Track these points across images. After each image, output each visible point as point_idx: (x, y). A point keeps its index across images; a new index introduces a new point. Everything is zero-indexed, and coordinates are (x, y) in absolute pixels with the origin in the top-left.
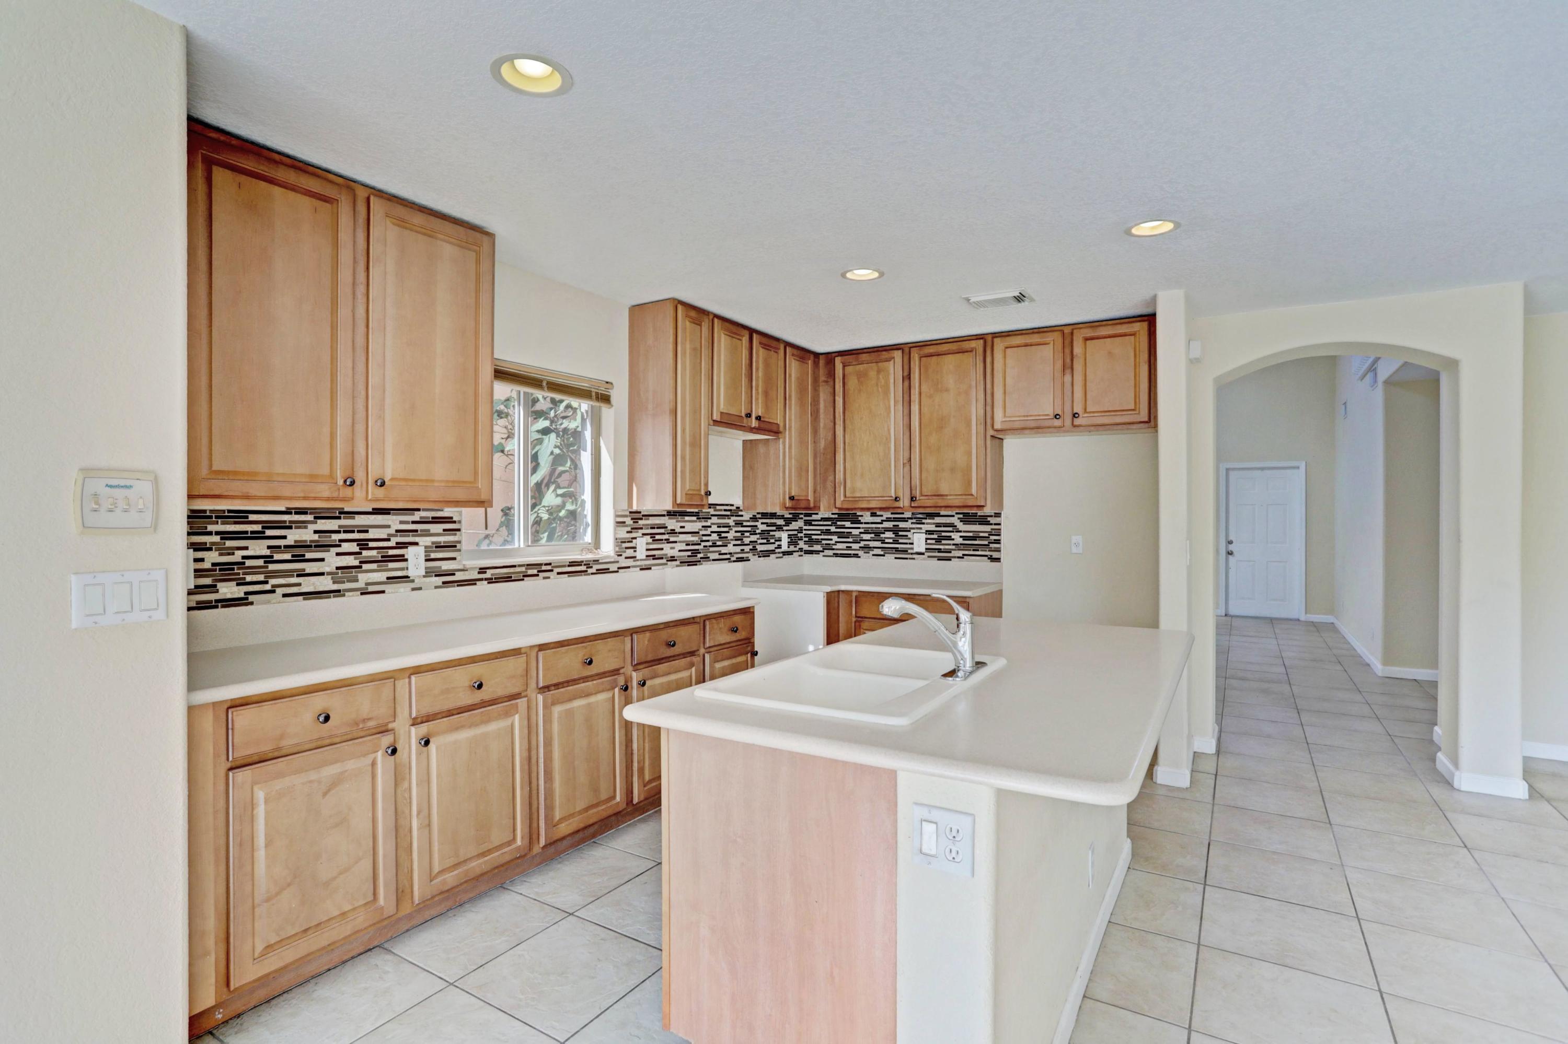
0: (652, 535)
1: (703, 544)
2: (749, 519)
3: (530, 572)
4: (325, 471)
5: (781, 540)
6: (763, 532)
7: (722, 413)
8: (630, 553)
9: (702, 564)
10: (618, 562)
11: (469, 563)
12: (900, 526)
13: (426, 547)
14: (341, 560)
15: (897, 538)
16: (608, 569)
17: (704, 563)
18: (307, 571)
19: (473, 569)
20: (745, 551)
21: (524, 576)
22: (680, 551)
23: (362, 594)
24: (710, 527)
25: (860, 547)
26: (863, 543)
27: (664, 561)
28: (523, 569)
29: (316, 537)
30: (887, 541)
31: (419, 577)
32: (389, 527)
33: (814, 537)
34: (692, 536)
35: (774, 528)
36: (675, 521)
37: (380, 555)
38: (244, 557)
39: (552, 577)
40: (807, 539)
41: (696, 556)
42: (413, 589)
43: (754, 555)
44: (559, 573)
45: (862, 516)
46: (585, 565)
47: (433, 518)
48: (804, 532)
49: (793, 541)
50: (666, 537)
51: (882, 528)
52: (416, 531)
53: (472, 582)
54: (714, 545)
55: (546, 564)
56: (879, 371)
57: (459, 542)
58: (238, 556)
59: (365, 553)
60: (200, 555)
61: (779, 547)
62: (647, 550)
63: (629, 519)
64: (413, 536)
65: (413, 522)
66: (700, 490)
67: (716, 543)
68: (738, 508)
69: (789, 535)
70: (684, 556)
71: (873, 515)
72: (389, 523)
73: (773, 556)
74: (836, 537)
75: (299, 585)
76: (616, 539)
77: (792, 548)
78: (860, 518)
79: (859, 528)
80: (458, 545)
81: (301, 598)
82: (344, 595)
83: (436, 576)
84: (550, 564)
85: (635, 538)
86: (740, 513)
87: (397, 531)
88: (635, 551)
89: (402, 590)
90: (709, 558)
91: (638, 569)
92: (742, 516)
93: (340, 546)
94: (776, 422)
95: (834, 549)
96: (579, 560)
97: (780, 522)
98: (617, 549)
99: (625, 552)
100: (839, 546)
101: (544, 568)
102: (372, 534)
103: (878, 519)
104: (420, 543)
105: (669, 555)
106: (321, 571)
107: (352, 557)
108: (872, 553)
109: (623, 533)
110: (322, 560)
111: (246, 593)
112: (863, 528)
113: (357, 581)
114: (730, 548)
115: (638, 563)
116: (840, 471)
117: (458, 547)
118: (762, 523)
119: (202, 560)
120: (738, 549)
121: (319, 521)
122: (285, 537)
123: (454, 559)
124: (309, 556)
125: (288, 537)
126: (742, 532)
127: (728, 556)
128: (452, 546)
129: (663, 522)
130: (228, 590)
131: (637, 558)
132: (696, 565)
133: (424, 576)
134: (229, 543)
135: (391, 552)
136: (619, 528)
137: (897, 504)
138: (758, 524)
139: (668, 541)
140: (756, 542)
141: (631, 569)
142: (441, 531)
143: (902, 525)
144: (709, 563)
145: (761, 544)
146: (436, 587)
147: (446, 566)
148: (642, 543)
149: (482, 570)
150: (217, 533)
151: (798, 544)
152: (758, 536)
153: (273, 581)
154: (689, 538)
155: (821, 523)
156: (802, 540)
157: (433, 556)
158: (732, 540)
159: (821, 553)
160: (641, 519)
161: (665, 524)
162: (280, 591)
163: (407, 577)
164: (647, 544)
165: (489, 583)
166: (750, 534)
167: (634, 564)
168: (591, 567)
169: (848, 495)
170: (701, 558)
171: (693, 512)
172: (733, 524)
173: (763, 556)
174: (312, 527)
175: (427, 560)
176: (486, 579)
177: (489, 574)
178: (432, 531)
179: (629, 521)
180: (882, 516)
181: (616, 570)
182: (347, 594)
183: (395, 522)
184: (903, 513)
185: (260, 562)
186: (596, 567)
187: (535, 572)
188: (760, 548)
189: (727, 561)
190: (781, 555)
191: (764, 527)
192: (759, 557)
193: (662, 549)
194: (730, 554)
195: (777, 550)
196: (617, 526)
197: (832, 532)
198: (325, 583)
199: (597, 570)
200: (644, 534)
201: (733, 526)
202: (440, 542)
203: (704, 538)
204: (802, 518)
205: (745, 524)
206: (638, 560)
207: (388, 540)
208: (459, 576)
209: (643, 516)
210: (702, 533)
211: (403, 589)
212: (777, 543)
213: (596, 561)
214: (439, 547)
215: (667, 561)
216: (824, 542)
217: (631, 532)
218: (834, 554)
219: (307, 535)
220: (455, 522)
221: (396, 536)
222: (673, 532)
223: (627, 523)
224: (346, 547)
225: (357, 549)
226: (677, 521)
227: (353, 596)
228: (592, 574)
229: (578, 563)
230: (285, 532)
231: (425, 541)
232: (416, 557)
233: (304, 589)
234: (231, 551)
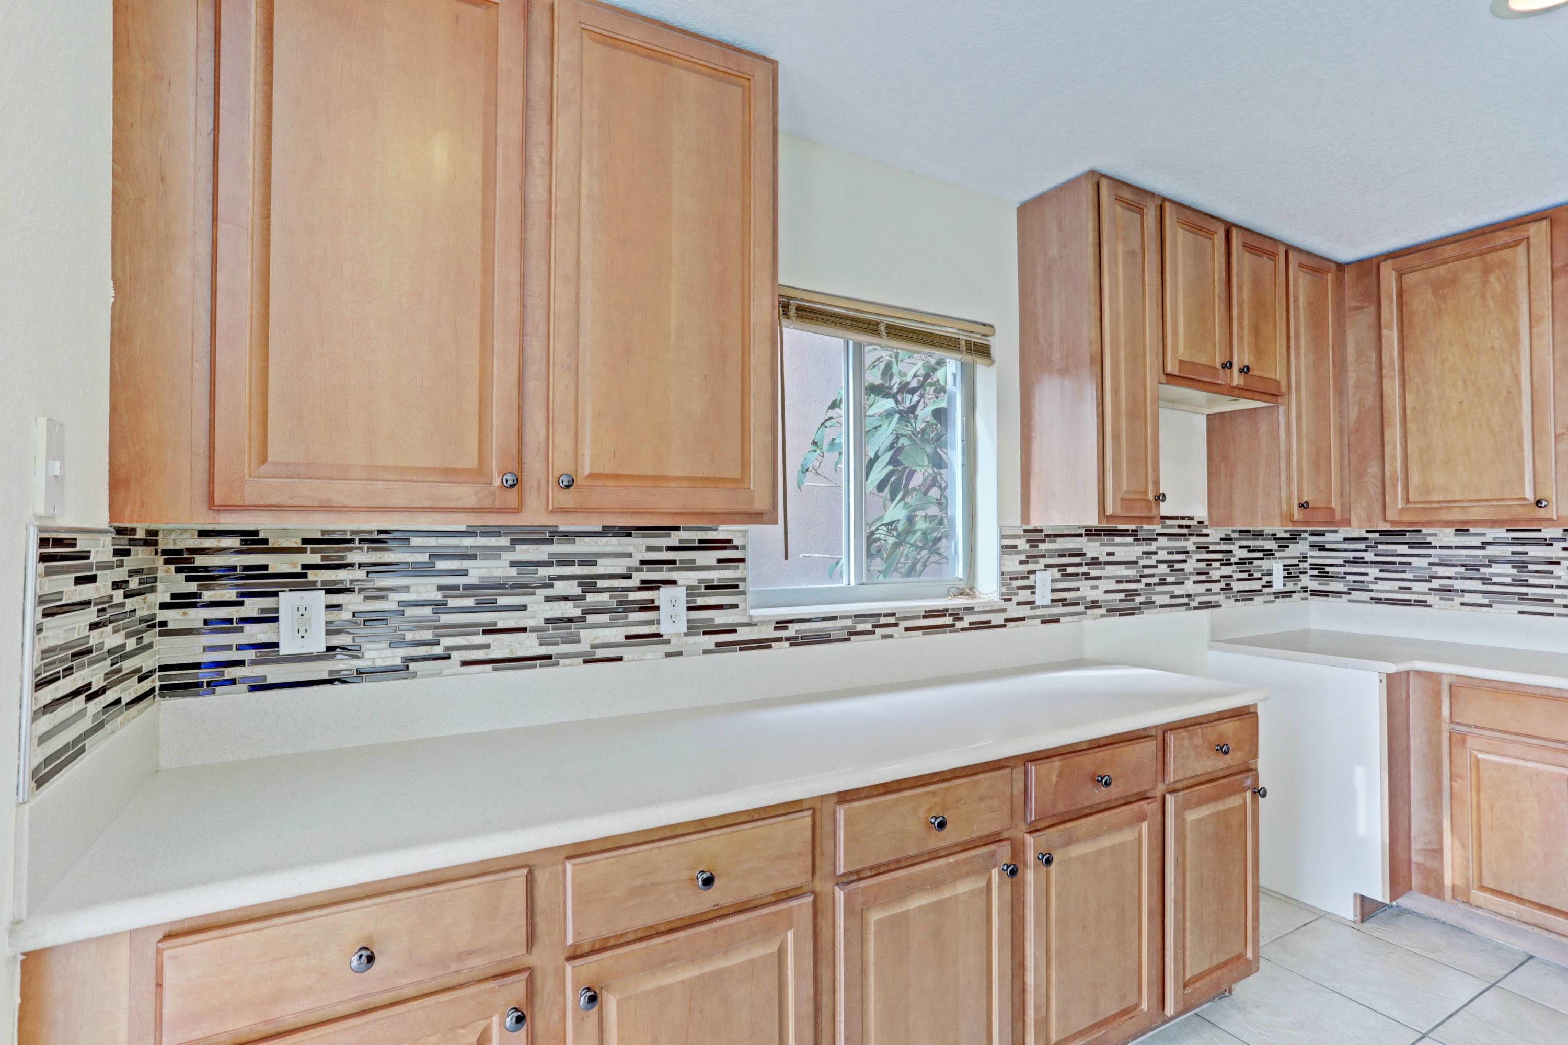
0: (1062, 567)
1: (1144, 580)
2: (1219, 540)
3: (860, 627)
4: (471, 462)
5: (1271, 574)
6: (1242, 561)
7: (1181, 362)
8: (1025, 595)
9: (1142, 613)
10: (1005, 610)
11: (757, 613)
12: (1530, 554)
13: (688, 588)
14: (552, 609)
15: (1523, 576)
16: (989, 622)
17: (1145, 611)
18: (500, 625)
19: (765, 622)
20: (1213, 591)
21: (851, 634)
22: (1106, 592)
23: (586, 662)
24: (1156, 553)
25: (1430, 589)
26: (1436, 583)
27: (1081, 608)
28: (849, 622)
29: (513, 571)
30: (1495, 580)
31: (677, 634)
32: (629, 555)
33: (1328, 569)
34: (1126, 569)
35: (1260, 555)
36: (1098, 544)
37: (615, 600)
38: (402, 604)
39: (896, 635)
40: (1316, 572)
41: (1134, 600)
42: (668, 655)
43: (1227, 598)
44: (907, 629)
45: (1435, 535)
46: (950, 615)
47: (700, 541)
48: (1310, 561)
49: (1291, 574)
50: (1084, 569)
51: (1484, 556)
52: (673, 562)
53: (764, 644)
54: (1163, 582)
55: (886, 615)
56: (1487, 271)
57: (743, 580)
58: (394, 601)
59: (590, 597)
60: (334, 599)
61: (1269, 584)
62: (1053, 591)
63: (1023, 541)
64: (670, 570)
65: (670, 549)
66: (1146, 493)
67: (1165, 579)
68: (1201, 523)
69: (1284, 566)
70: (1114, 601)
71: (1462, 531)
72: (630, 549)
73: (1258, 600)
74: (1377, 570)
75: (487, 646)
76: (1003, 574)
77: (1290, 587)
78: (1429, 539)
79: (1430, 556)
80: (741, 585)
81: (489, 667)
82: (557, 664)
83: (705, 633)
84: (893, 615)
85: (1034, 572)
86: (1205, 531)
87: (643, 562)
88: (1033, 593)
89: (650, 656)
90: (1154, 602)
91: (1039, 621)
92: (1207, 535)
93: (551, 586)
94: (1273, 377)
95: (1371, 591)
96: (942, 608)
97: (1271, 545)
98: (1004, 590)
99: (1017, 594)
100: (1382, 585)
101: (883, 620)
102: (603, 567)
103: (1477, 542)
104: (679, 582)
105: (1089, 599)
106: (521, 625)
107: (570, 604)
108: (1458, 600)
109: (1013, 564)
110: (524, 608)
111: (405, 660)
112: (1436, 556)
113: (579, 641)
114: (1189, 587)
115: (1039, 612)
116: (1394, 458)
117: (741, 588)
118: (1241, 547)
119: (338, 606)
120: (1202, 588)
121: (518, 547)
122: (465, 573)
123: (735, 606)
124: (502, 601)
125: (471, 572)
126: (1209, 562)
127: (1185, 600)
128: (732, 587)
129: (1079, 546)
130: (376, 654)
131: (1037, 604)
132: (1134, 614)
133: (686, 634)
134: (379, 582)
135: (633, 596)
136: (1006, 557)
137: (1541, 513)
138: (1234, 548)
139: (1087, 577)
140: (1231, 576)
141: (1027, 622)
142: (714, 563)
143: (1535, 552)
144: (1155, 611)
145: (1239, 580)
146: (706, 652)
147: (721, 618)
148: (1044, 580)
149: (782, 624)
150: (361, 566)
151: (1301, 580)
152: (1234, 567)
153: (446, 642)
154: (1122, 571)
155: (1345, 546)
156: (1306, 573)
157: (700, 601)
158: (1191, 574)
159: (1344, 596)
160: (1043, 541)
161: (1082, 549)
162: (457, 656)
163: (658, 635)
164: (1053, 581)
165: (791, 645)
166: (1222, 565)
167: (1032, 613)
168: (962, 619)
169: (1413, 496)
170: (1141, 603)
171: (1128, 530)
172: (1194, 548)
173: (1243, 600)
174: (508, 557)
175: (690, 609)
176: (788, 639)
177: (792, 631)
178: (699, 563)
179: (1022, 544)
180: (1484, 535)
181: (1002, 622)
182: (562, 661)
183: (638, 547)
184: (1540, 530)
185: (427, 612)
186: (968, 619)
187: (868, 626)
188: (1237, 586)
189: (1184, 608)
190: (1272, 598)
191: (1244, 554)
192: (1237, 600)
193: (1078, 589)
194: (1189, 596)
195: (1265, 590)
196: (1003, 553)
197: (1366, 563)
198: (528, 645)
199: (971, 623)
200: (1047, 566)
201: (1194, 552)
202: (713, 580)
203: (1147, 571)
204: (1306, 539)
205: (1212, 548)
206: (1038, 607)
207: (629, 577)
208: (743, 634)
209: (1046, 536)
210: (1141, 563)
211: (653, 652)
212: (1266, 579)
213: (969, 610)
214: (711, 587)
215: (1086, 608)
216: (1349, 578)
217: (1026, 562)
218: (1372, 599)
219: (500, 569)
220: (736, 548)
221: (640, 570)
222: (1095, 562)
223: (1020, 548)
224: (561, 588)
225: (578, 591)
226: (1102, 545)
227: (571, 665)
228: (963, 629)
229: (940, 613)
230: (465, 564)
231: (687, 578)
232: (673, 603)
233: (494, 654)
234: (382, 593)
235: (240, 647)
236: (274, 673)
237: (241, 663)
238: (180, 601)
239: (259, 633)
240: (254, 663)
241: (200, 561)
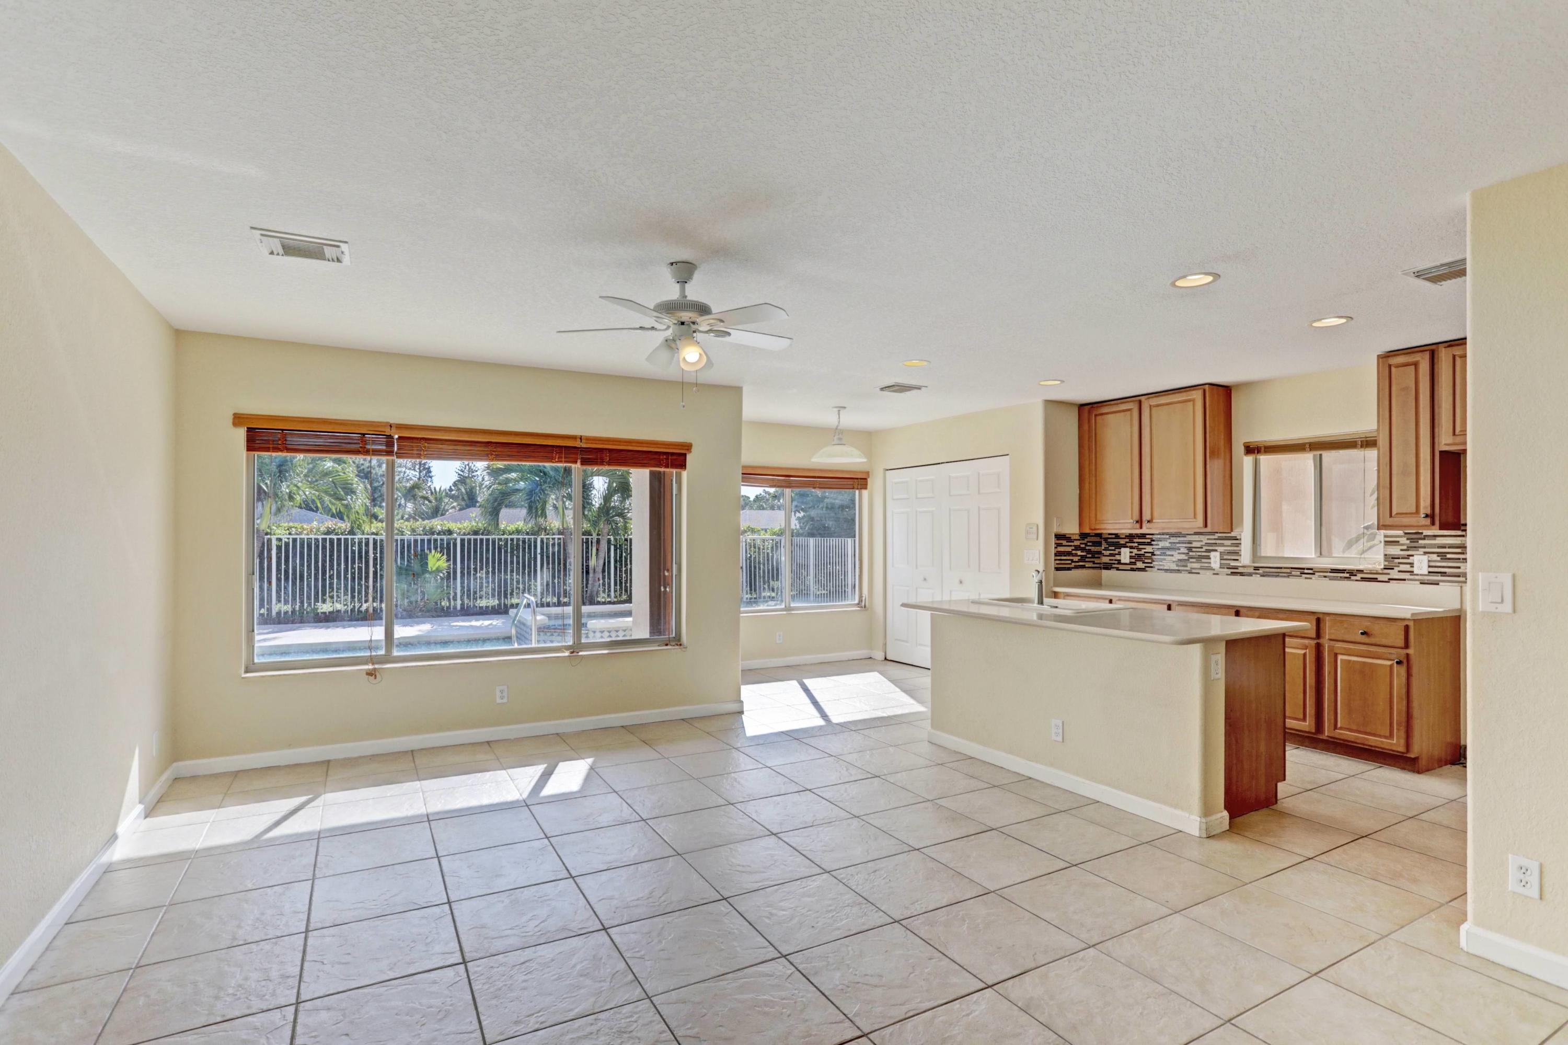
0: (1443, 556)
3: (1293, 573)
8: (1407, 568)
10: (1389, 574)
11: (1246, 563)
13: (1221, 552)
14: (1180, 556)
16: (1377, 579)
19: (1249, 567)
21: (1289, 575)
23: (1189, 573)
27: (1462, 579)
28: (1288, 571)
29: (1170, 545)
31: (1216, 568)
32: (1202, 541)
37: (1198, 555)
38: (1145, 552)
39: (1313, 578)
42: (1214, 574)
44: (1320, 577)
46: (1347, 573)
47: (1226, 537)
52: (1216, 544)
53: (1250, 575)
55: (1308, 569)
57: (1241, 550)
58: (1142, 552)
59: (1191, 554)
60: (1132, 550)
62: (1429, 566)
63: (1405, 539)
64: (1214, 546)
65: (1215, 539)
72: (1202, 539)
76: (1386, 555)
80: (1239, 552)
82: (1181, 572)
83: (1227, 568)
84: (1312, 569)
85: (1412, 556)
87: (1206, 543)
88: (1412, 567)
91: (1418, 582)
93: (1180, 549)
96: (1342, 569)
98: (1387, 563)
99: (1399, 566)
101: (1306, 571)
102: (1194, 545)
104: (1218, 550)
106: (1172, 560)
107: (1185, 555)
109: (1395, 551)
110: (1172, 555)
111: (1146, 567)
113: (1187, 566)
115: (1417, 577)
117: (1240, 554)
119: (1132, 552)
121: (1171, 538)
123: (1237, 560)
124: (1167, 553)
128: (1236, 553)
129: (1460, 542)
130: (1140, 565)
131: (1415, 573)
133: (1220, 568)
134: (1141, 547)
135: (1203, 554)
136: (1387, 547)
141: (1407, 582)
142: (1231, 545)
146: (1227, 575)
147: (1233, 564)
148: (1421, 561)
149: (1256, 568)
150: (1137, 542)
153: (1154, 563)
157: (1225, 557)
160: (1424, 539)
161: (1463, 544)
162: (1157, 567)
163: (1211, 567)
164: (1429, 561)
165: (1262, 575)
167: (1412, 577)
168: (1356, 575)
174: (1169, 541)
175: (1221, 559)
176: (1259, 574)
177: (1261, 571)
178: (1226, 544)
179: (1404, 540)
181: (1387, 580)
182: (1183, 572)
183: (1204, 539)
185: (1150, 555)
186: (1361, 576)
187: (1298, 573)
193: (1459, 568)
196: (1385, 545)
198: (1174, 567)
199: (1361, 578)
200: (1426, 553)
202: (1229, 550)
206: (1417, 575)
207: (1202, 548)
208: (1240, 570)
209: (1425, 536)
211: (1209, 573)
213: (1361, 571)
214: (1230, 553)
217: (1408, 550)
219: (1167, 544)
220: (1237, 539)
221: (1205, 546)
223: (1401, 542)
224: (1183, 550)
225: (1187, 551)
227: (1185, 573)
228: (1357, 580)
229: (1343, 571)
230: (1159, 543)
231: (1221, 549)
232: (1215, 557)
233: (1165, 568)
234: (1139, 550)
235: (1115, 560)
236: (1121, 567)
237: (1114, 564)
238: (1106, 549)
239: (1117, 557)
240: (1117, 564)
241: (1109, 540)
